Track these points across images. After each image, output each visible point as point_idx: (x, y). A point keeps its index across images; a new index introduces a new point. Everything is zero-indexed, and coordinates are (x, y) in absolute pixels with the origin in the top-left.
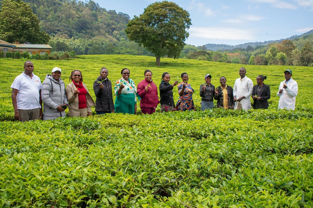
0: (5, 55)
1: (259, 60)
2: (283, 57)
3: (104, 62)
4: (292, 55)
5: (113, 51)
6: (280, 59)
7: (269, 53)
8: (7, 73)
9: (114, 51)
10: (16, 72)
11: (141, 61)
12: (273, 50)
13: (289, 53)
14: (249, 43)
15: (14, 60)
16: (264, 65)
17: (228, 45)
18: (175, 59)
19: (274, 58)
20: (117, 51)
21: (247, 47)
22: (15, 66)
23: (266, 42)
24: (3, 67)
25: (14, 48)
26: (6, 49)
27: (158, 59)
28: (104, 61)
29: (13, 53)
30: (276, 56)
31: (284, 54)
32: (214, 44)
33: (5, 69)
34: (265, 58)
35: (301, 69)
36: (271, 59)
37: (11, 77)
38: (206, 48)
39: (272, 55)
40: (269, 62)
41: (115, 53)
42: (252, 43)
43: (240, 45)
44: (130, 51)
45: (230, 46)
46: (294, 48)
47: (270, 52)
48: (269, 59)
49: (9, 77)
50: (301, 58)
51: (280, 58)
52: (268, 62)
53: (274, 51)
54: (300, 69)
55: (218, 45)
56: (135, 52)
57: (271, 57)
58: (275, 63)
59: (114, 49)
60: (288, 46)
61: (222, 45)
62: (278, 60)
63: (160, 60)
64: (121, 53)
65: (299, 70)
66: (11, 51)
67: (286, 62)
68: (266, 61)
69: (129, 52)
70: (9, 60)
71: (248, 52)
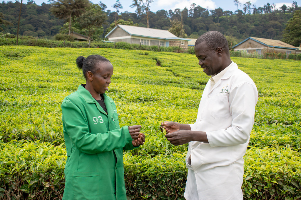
0: (287, 57)
8: (282, 73)
10: (291, 72)
15: (295, 61)
22: (292, 67)
24: (280, 68)
25: (297, 51)
26: (289, 52)
29: (296, 55)
33: (282, 69)
37: (283, 78)
49: (280, 78)
66: (294, 54)
70: (290, 61)
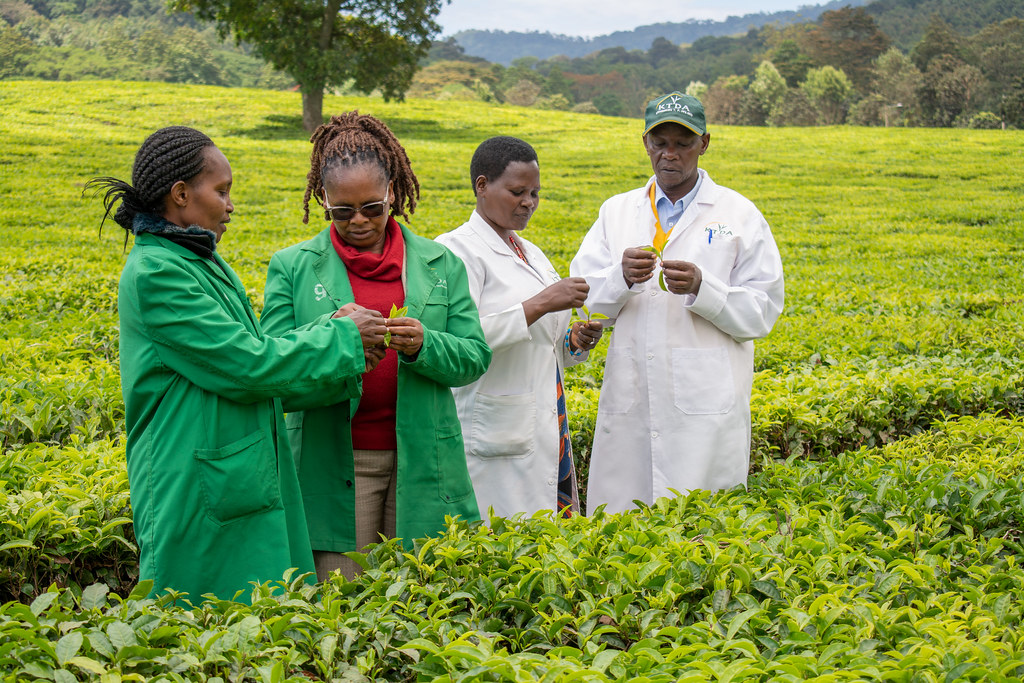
1: (726, 105)
2: (835, 88)
3: (44, 118)
4: (876, 77)
5: (21, 65)
6: (823, 98)
7: (769, 74)
9: (27, 68)
11: (222, 112)
12: (787, 55)
13: (862, 69)
14: (657, 25)
16: (748, 124)
17: (562, 35)
18: (387, 100)
19: (795, 92)
20: (43, 66)
21: (654, 44)
23: (732, 20)
27: (313, 100)
28: (44, 113)
30: (802, 85)
31: (840, 75)
32: (496, 31)
34: (753, 92)
35: (992, 144)
36: (780, 100)
38: (462, 50)
39: (783, 81)
40: (773, 113)
41: (31, 74)
42: (670, 26)
43: (616, 35)
44: (105, 66)
45: (571, 38)
46: (882, 45)
47: (773, 69)
48: (773, 98)
50: (919, 92)
51: (821, 92)
52: (766, 113)
53: (791, 61)
54: (984, 144)
55: (515, 37)
56: (133, 69)
57: (781, 87)
58: (800, 116)
59: (26, 58)
60: (854, 39)
61: (534, 37)
62: (813, 104)
63: (321, 108)
64: (62, 73)
65: (983, 148)
67: (851, 110)
68: (760, 107)
69: (101, 70)
71: (656, 68)
